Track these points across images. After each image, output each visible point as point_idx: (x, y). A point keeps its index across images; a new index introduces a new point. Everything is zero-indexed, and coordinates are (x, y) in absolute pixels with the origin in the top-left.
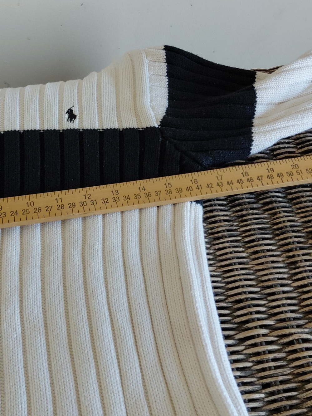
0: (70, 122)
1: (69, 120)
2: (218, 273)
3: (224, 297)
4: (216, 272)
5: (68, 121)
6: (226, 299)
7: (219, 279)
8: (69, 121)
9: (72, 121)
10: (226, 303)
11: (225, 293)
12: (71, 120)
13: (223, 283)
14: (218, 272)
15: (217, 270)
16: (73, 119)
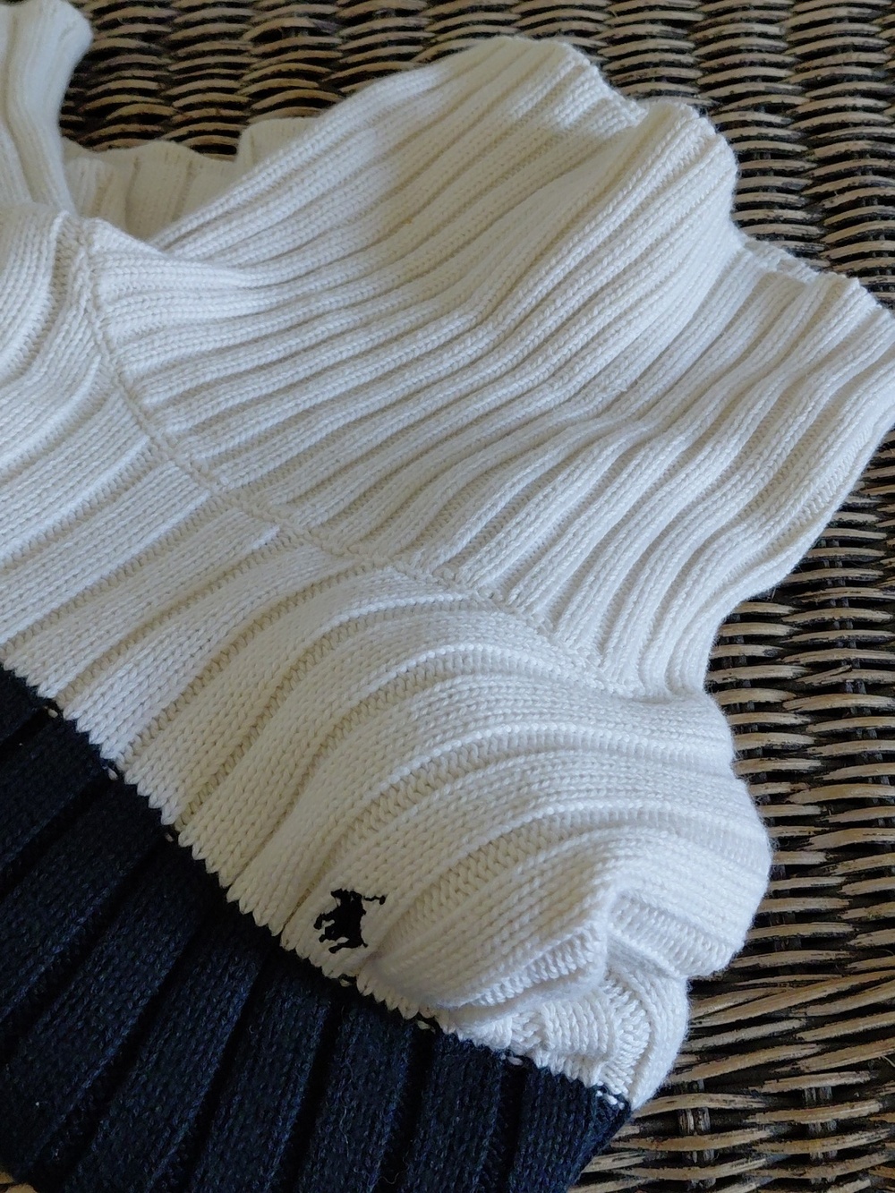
0: (322, 939)
1: (326, 924)
2: (868, 501)
3: (877, 573)
4: (863, 496)
5: (318, 925)
6: (882, 579)
7: (870, 518)
8: (322, 931)
9: (334, 944)
10: (882, 590)
11: (883, 562)
12: (330, 934)
13: (881, 530)
14: (869, 496)
15: (866, 492)
16: (343, 940)
